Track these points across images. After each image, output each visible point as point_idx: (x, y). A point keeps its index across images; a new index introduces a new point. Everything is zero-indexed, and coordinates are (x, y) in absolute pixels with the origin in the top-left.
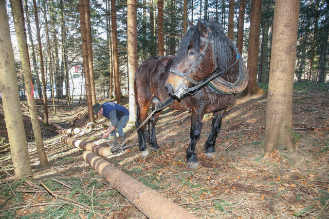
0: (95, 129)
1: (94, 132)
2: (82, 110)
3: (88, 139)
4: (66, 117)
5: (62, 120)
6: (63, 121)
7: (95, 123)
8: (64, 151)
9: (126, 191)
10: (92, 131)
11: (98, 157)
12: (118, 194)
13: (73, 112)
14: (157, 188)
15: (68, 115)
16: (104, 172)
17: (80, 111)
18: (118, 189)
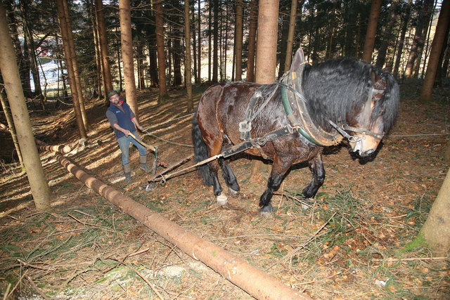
0: (89, 146)
1: (87, 150)
2: (64, 116)
3: (84, 160)
4: (44, 127)
5: (40, 130)
6: (41, 132)
7: (87, 137)
8: (60, 176)
9: (137, 215)
10: (85, 149)
11: (106, 186)
12: (130, 217)
13: (51, 118)
14: (160, 211)
15: (45, 123)
16: (115, 201)
17: (61, 117)
18: (130, 213)
